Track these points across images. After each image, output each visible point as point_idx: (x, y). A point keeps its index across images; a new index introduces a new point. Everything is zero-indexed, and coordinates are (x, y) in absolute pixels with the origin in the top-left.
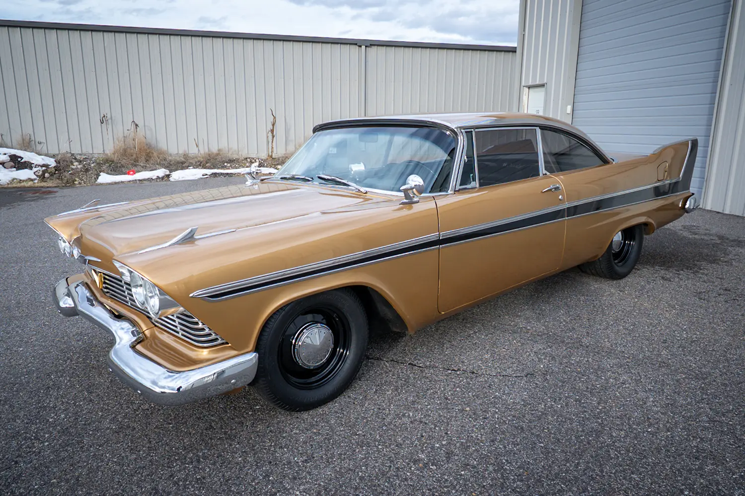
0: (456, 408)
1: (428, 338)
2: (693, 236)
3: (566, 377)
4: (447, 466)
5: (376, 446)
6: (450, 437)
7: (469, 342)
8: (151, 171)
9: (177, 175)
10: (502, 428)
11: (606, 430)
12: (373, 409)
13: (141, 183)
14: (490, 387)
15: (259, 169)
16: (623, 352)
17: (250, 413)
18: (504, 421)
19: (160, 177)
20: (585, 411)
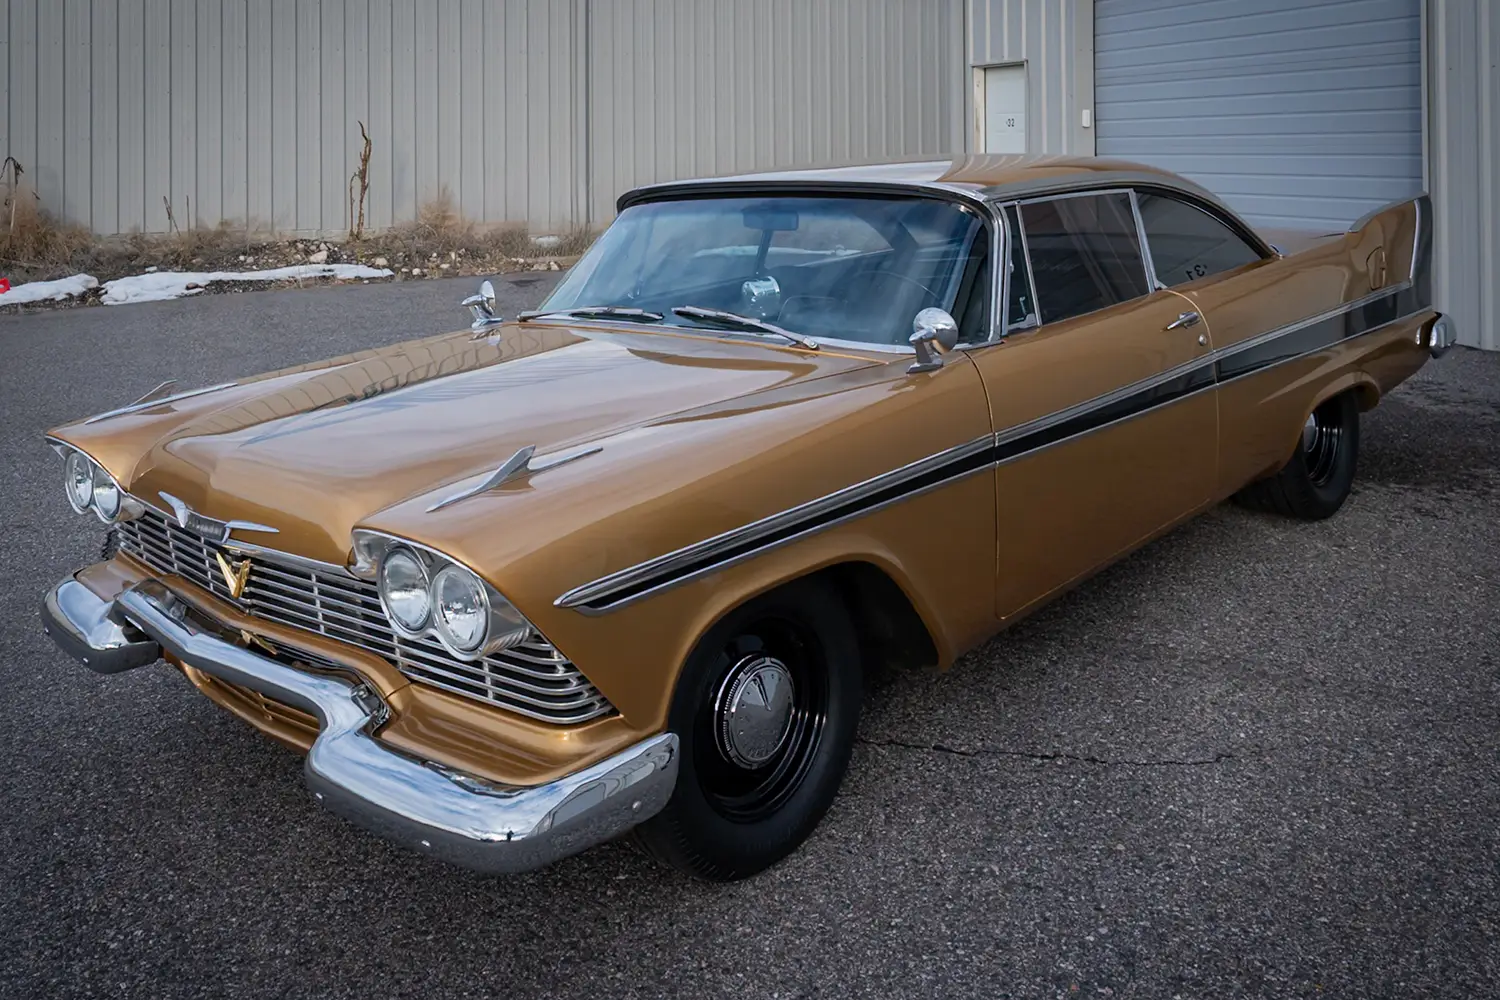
0: (1094, 847)
1: (948, 682)
2: (1440, 406)
3: (1308, 758)
4: (1135, 986)
5: (949, 951)
6: (1110, 916)
7: (1050, 686)
8: (49, 280)
9: (121, 290)
10: (1218, 888)
11: (1449, 875)
12: (903, 863)
13: (30, 314)
14: (1148, 793)
15: (327, 267)
16: (1408, 691)
17: (609, 893)
18: (1216, 870)
19: (75, 294)
20: (1386, 836)
